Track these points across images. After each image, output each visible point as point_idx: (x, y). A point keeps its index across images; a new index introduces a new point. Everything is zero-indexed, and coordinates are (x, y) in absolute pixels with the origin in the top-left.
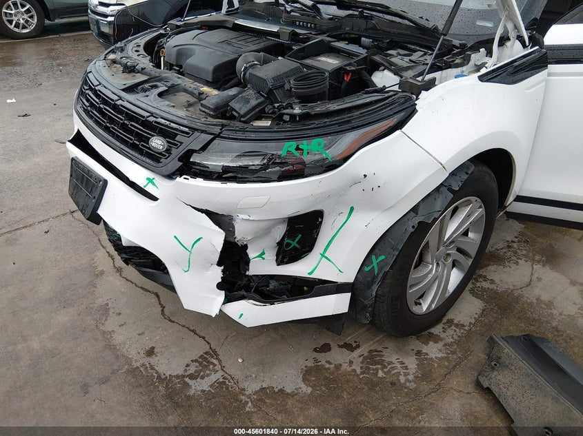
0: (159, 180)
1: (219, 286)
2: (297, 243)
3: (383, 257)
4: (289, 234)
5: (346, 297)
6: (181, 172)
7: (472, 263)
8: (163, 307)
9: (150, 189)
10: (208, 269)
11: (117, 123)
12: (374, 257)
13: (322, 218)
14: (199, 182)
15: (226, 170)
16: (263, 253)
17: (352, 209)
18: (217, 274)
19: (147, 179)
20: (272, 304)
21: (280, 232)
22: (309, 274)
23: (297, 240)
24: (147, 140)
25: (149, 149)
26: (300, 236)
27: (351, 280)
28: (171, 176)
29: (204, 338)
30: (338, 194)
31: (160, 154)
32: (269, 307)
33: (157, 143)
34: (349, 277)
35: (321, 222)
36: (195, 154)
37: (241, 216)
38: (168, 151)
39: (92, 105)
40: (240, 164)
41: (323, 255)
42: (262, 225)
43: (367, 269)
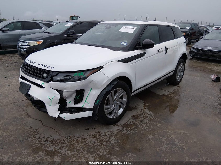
0: (45, 83)
1: (59, 110)
2: (79, 97)
3: (99, 100)
4: (77, 95)
5: (92, 112)
6: (50, 81)
7: (125, 107)
8: (43, 123)
9: (43, 85)
10: (56, 105)
11: (34, 72)
12: (97, 101)
13: (84, 91)
14: (55, 83)
15: (61, 80)
16: (71, 102)
17: (91, 89)
18: (58, 106)
19: (42, 83)
20: (73, 114)
21: (74, 95)
22: (82, 106)
23: (78, 97)
24: (42, 75)
25: (43, 76)
26: (79, 96)
27: (92, 107)
28: (48, 82)
29: (54, 129)
30: (87, 85)
31: (46, 77)
32: (72, 115)
33: (45, 75)
34: (92, 106)
35: (84, 92)
36: (54, 77)
37: (65, 91)
38: (48, 76)
39: (27, 69)
40: (64, 78)
41: (85, 101)
42: (70, 93)
43: (96, 104)
